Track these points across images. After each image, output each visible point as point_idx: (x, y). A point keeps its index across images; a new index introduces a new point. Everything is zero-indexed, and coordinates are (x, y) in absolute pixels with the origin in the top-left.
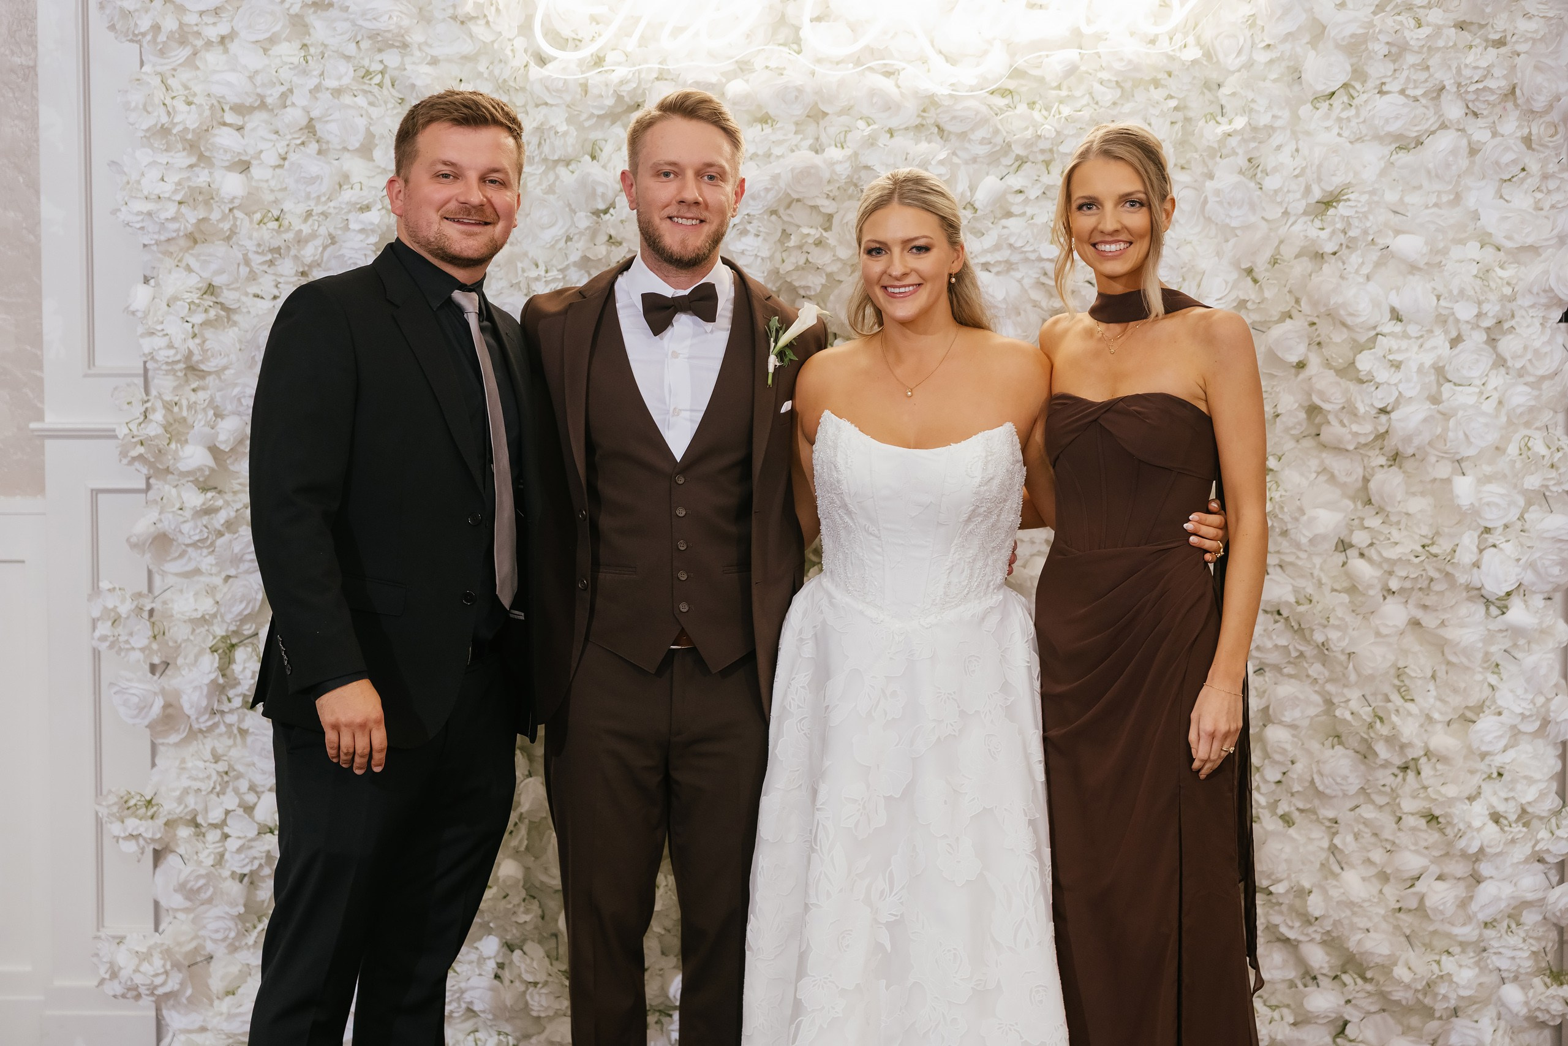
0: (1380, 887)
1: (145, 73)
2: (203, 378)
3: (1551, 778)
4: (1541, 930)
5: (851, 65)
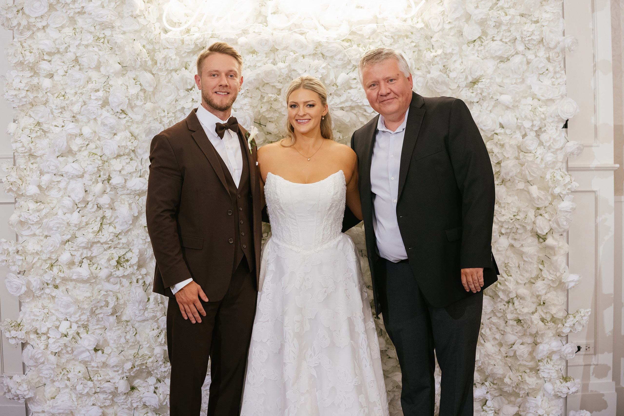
0: (499, 348)
1: (15, 42)
2: (36, 158)
3: (563, 304)
4: (559, 362)
5: (287, 31)
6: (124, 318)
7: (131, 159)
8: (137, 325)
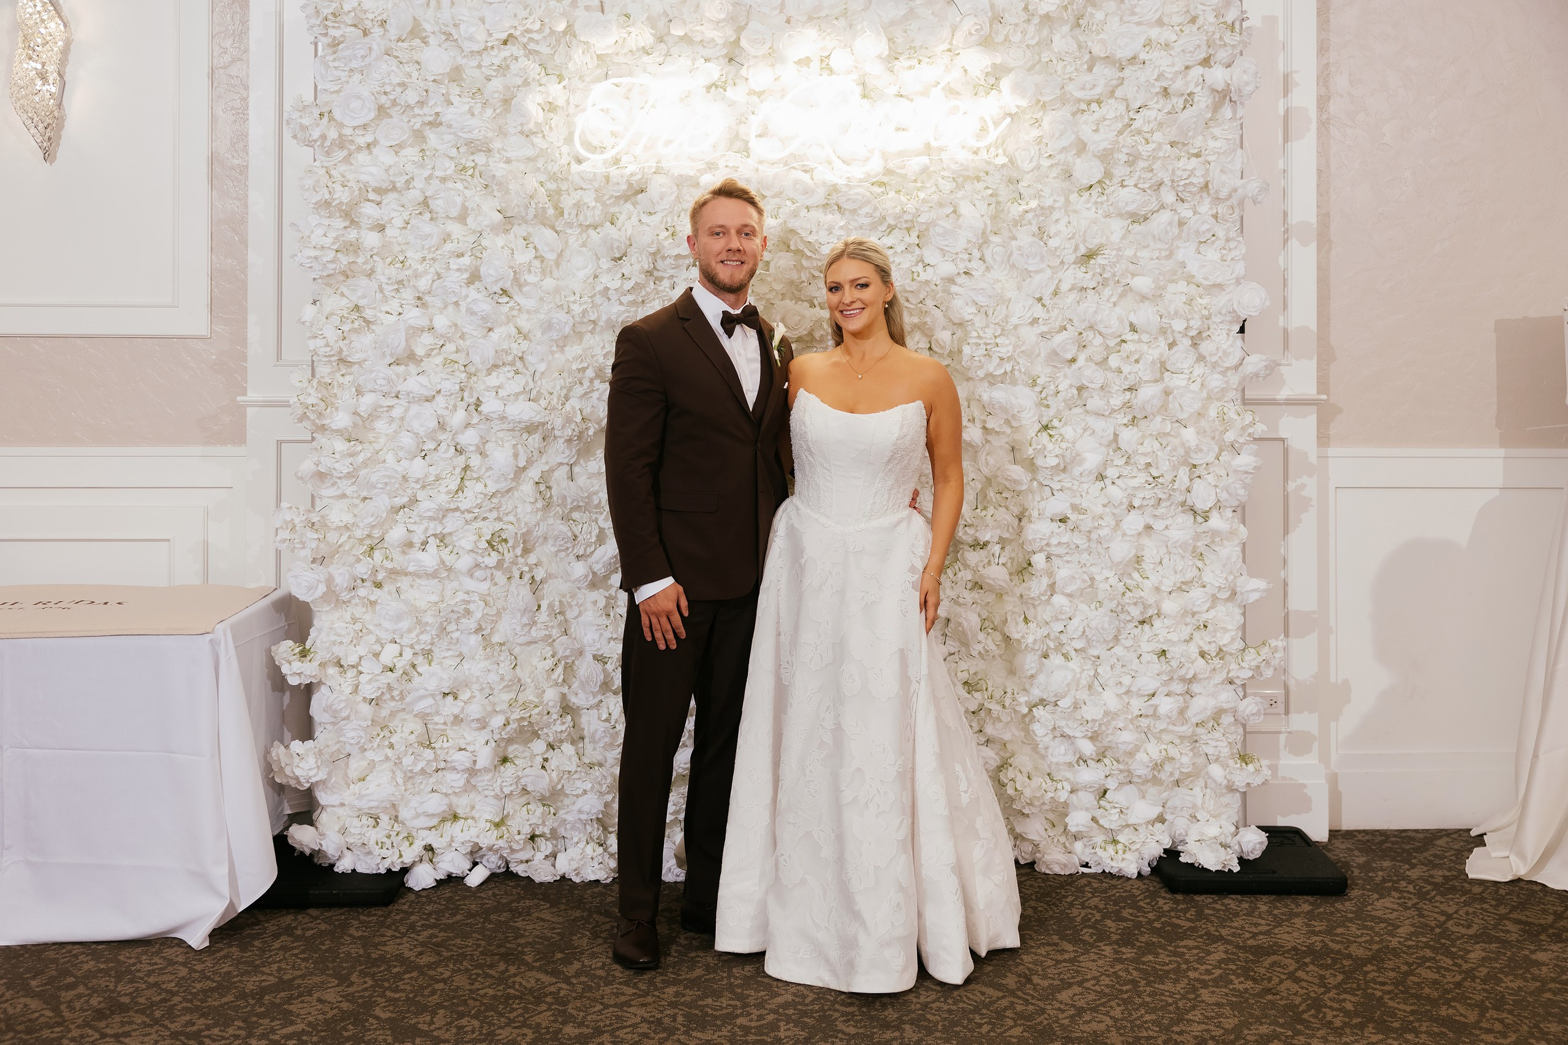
0: (1127, 701)
1: (315, 165)
2: (351, 366)
3: (1239, 629)
4: (1233, 729)
5: (782, 165)
6: (496, 639)
7: (517, 373)
8: (516, 651)
